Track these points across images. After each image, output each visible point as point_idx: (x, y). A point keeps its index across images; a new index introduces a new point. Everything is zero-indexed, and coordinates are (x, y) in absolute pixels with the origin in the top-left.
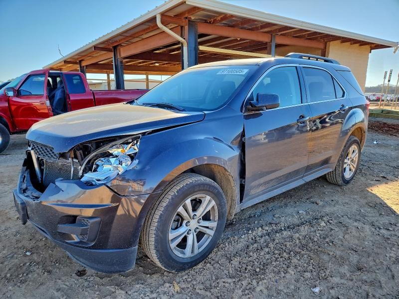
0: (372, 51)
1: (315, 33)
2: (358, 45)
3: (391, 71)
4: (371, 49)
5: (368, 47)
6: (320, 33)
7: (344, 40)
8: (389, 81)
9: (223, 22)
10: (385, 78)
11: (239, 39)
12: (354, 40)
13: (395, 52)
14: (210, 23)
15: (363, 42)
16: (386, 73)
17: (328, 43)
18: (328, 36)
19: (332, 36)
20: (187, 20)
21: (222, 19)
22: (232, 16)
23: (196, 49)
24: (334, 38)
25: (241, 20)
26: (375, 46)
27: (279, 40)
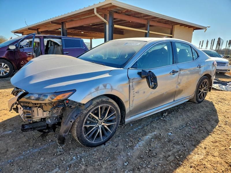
0: (194, 31)
1: (168, 21)
2: (188, 27)
3: (203, 41)
4: (194, 30)
5: (192, 28)
6: (171, 21)
7: (182, 25)
8: (202, 46)
9: (126, 13)
10: (200, 44)
11: (131, 22)
12: (186, 25)
13: (205, 32)
14: (119, 13)
15: (190, 26)
16: (200, 42)
17: (174, 26)
18: (174, 22)
19: (176, 22)
20: (109, 11)
21: (126, 12)
22: (131, 11)
23: (112, 26)
24: (177, 24)
25: (134, 13)
26: (196, 28)
27: (151, 23)
